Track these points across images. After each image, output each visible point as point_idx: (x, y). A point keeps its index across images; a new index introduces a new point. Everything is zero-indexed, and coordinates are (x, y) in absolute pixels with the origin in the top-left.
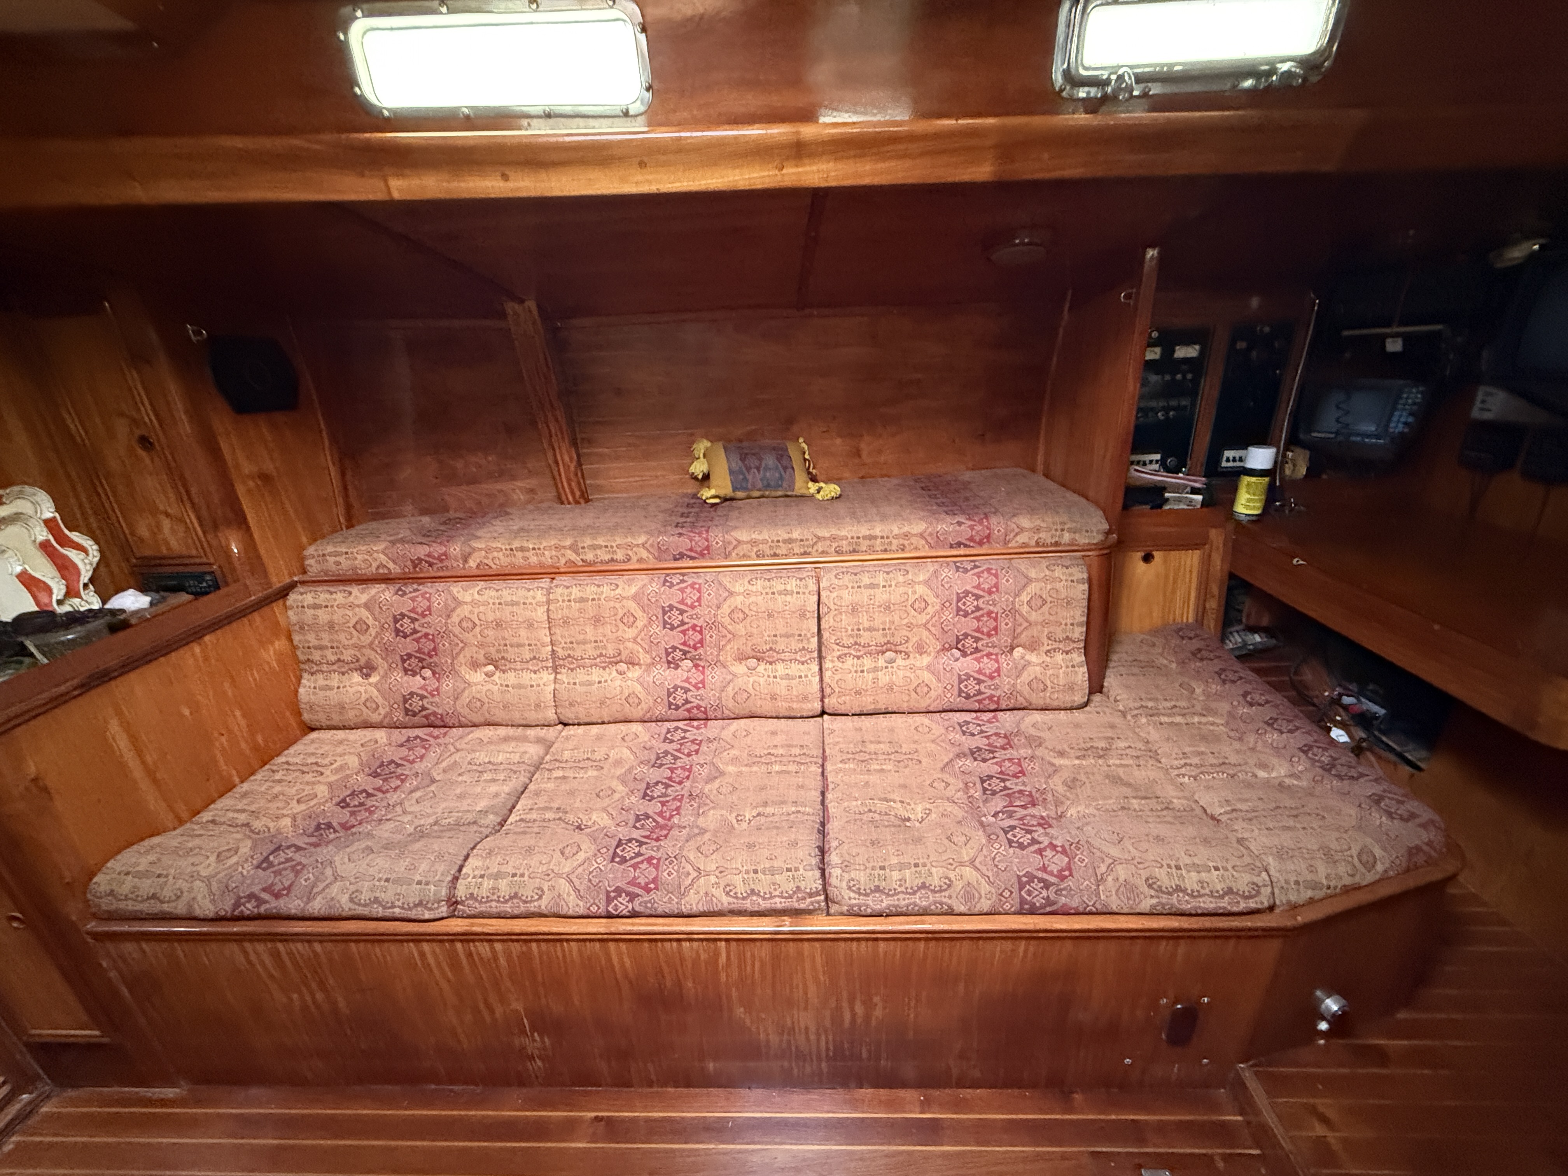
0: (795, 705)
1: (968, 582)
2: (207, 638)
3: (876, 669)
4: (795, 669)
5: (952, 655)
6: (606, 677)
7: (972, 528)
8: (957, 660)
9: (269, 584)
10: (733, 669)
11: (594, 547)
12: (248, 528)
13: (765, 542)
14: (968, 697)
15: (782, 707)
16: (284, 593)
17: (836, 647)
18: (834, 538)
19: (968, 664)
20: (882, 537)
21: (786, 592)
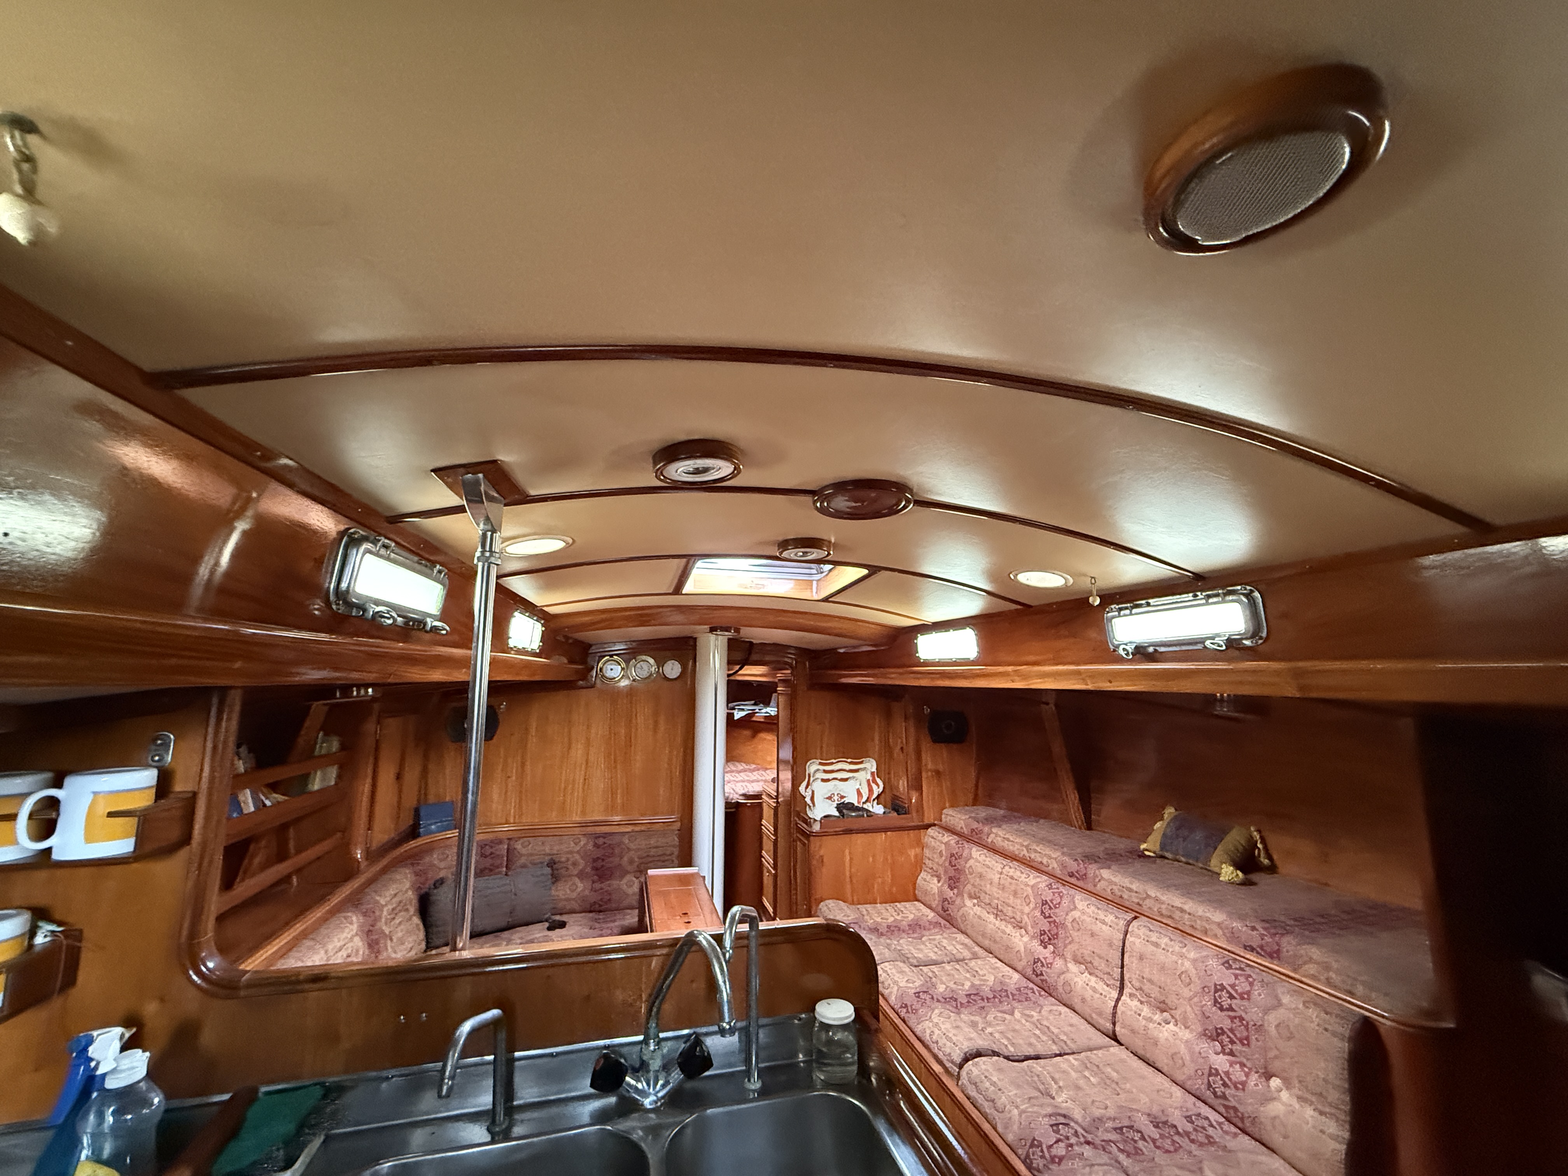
0: (1094, 1016)
1: (1226, 978)
2: (889, 833)
3: (1150, 1020)
4: (1101, 986)
5: (1214, 1046)
6: (1014, 934)
7: (1262, 937)
8: (1217, 1054)
9: (923, 821)
10: (1069, 965)
11: (1036, 851)
12: (921, 794)
13: (1116, 884)
14: (1215, 1093)
15: (1087, 1011)
16: (927, 827)
17: (1130, 985)
18: (1157, 899)
19: (1221, 1062)
20: (1190, 914)
21: (1104, 922)
